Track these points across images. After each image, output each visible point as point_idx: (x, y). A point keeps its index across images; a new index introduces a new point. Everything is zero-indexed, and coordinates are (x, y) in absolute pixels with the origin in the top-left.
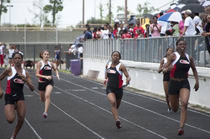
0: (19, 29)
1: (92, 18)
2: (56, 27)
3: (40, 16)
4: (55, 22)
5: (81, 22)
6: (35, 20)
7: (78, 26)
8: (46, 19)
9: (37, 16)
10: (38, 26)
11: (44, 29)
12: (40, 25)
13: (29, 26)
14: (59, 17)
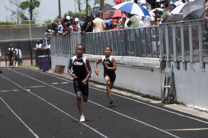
2: (34, 23)
3: (17, 13)
4: (33, 18)
5: (57, 16)
8: (23, 15)
9: (14, 13)
10: (16, 24)
11: (22, 26)
12: (18, 22)
14: (36, 13)
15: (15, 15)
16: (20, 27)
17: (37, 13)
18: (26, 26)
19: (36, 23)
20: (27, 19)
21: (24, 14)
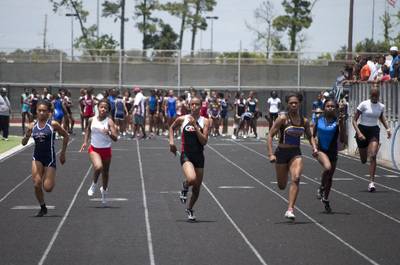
0: (227, 61)
1: (367, 40)
2: (296, 57)
3: (267, 36)
4: (296, 48)
5: (344, 48)
6: (257, 44)
7: (339, 55)
8: (278, 42)
9: (261, 36)
10: (263, 57)
11: (275, 62)
12: (268, 54)
13: (246, 55)
14: (302, 38)
15: (263, 40)
16: (271, 63)
17: (305, 39)
18: (280, 62)
19: (301, 57)
20: (286, 49)
21: (281, 40)
